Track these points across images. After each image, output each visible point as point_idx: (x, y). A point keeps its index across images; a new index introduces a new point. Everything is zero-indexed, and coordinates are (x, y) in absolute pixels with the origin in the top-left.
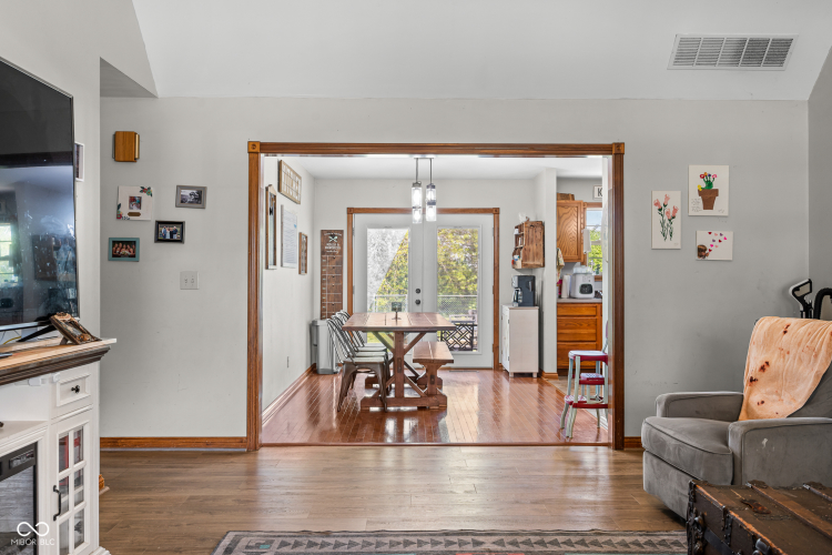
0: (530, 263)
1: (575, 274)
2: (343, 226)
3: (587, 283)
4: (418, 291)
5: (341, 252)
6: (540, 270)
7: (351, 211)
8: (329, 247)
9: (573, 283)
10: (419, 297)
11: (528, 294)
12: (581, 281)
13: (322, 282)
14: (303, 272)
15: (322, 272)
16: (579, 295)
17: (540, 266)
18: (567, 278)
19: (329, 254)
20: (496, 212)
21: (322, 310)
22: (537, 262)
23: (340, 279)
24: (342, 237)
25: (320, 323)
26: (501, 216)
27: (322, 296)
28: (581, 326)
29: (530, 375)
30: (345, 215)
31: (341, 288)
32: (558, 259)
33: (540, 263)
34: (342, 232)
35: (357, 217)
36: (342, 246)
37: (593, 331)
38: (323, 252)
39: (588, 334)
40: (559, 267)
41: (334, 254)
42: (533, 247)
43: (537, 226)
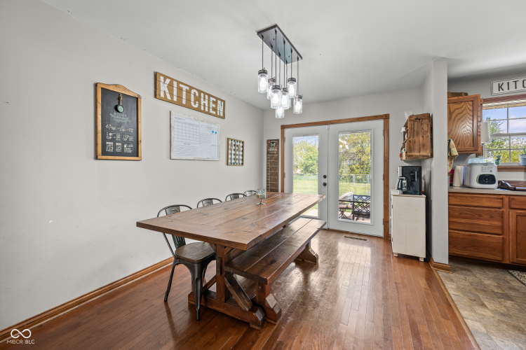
0: (416, 154)
1: (471, 165)
2: (279, 137)
3: (487, 173)
4: (325, 177)
5: (278, 152)
6: (428, 161)
7: (283, 127)
8: (271, 149)
9: (468, 173)
10: (325, 181)
11: (414, 182)
12: (478, 172)
13: (267, 170)
14: (234, 164)
15: (267, 165)
16: (475, 184)
17: (427, 157)
18: (460, 168)
19: (271, 154)
20: (386, 117)
21: (268, 187)
22: (423, 153)
23: (277, 169)
24: (278, 143)
26: (391, 120)
27: (267, 178)
28: (480, 217)
29: (417, 258)
30: (280, 130)
31: (278, 173)
32: (449, 150)
33: (428, 153)
34: (278, 140)
35: (287, 131)
36: (278, 149)
37: (499, 224)
38: (268, 153)
39: (491, 226)
40: (451, 157)
41: (273, 154)
42: (418, 139)
43: (423, 119)
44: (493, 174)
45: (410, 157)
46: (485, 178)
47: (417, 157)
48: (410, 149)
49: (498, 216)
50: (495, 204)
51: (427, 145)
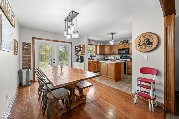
2: (31, 42)
5: (30, 49)
7: (34, 38)
8: (26, 47)
10: (54, 61)
13: (23, 58)
14: (16, 54)
15: (23, 55)
19: (26, 49)
21: (23, 67)
23: (30, 57)
24: (31, 45)
25: (23, 71)
27: (23, 62)
30: (32, 39)
31: (30, 60)
34: (31, 44)
35: (36, 40)
36: (31, 48)
38: (23, 49)
41: (28, 50)
42: (83, 50)
43: (84, 46)
44: (90, 57)
45: (82, 54)
46: (89, 58)
47: (83, 54)
48: (82, 52)
49: (91, 65)
50: (91, 63)
51: (85, 52)
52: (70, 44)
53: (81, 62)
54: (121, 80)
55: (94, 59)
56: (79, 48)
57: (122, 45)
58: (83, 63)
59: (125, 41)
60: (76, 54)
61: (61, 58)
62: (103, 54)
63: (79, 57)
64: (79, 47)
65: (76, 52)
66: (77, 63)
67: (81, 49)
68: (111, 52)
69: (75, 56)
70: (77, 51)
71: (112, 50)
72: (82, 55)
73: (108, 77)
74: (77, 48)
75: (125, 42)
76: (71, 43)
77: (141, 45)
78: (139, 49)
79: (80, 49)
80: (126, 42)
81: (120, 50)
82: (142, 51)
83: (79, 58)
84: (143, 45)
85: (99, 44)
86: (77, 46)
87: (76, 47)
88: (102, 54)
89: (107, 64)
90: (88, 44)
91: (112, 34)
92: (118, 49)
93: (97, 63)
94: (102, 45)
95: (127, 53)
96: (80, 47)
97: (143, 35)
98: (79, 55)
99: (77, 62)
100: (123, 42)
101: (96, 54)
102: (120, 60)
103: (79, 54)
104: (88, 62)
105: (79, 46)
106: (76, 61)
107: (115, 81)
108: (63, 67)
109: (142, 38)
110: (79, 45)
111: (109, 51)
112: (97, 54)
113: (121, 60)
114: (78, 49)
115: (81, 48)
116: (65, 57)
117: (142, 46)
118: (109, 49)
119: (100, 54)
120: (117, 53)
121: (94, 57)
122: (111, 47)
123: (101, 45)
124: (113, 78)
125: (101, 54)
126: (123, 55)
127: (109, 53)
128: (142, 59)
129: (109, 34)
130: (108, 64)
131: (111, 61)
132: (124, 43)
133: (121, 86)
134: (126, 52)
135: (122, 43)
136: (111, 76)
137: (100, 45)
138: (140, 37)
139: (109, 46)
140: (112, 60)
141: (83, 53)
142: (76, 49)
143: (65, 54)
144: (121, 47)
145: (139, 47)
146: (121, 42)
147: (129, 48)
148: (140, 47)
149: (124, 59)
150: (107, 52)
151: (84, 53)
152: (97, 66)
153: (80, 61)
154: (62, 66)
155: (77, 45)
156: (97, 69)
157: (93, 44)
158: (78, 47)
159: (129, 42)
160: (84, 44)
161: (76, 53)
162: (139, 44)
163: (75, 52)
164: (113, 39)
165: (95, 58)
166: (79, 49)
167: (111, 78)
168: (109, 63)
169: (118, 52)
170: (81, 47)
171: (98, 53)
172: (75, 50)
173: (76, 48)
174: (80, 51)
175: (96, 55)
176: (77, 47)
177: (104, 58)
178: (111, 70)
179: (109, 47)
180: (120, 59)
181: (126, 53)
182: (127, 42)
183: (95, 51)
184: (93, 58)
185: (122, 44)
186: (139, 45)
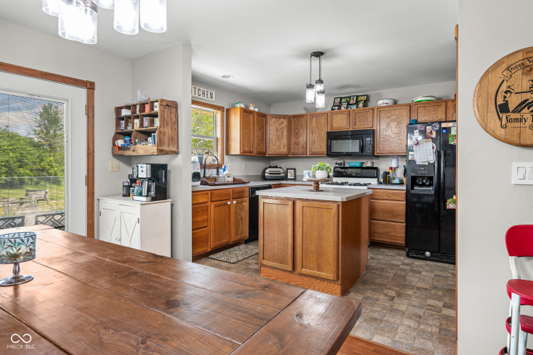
3: (197, 171)
17: (175, 153)
22: (172, 148)
33: (175, 149)
37: (206, 217)
42: (168, 130)
43: (172, 106)
44: (199, 171)
45: (161, 152)
46: (196, 176)
47: (167, 153)
48: (161, 143)
49: (206, 210)
50: (206, 200)
51: (175, 139)
52: (83, 92)
53: (153, 199)
54: (365, 283)
55: (215, 179)
56: (141, 118)
57: (344, 117)
58: (164, 206)
59: (357, 97)
60: (121, 152)
61: (21, 170)
62: (258, 153)
63: (143, 171)
64: (143, 110)
65: (120, 142)
66: (126, 201)
67: (152, 123)
68: (297, 144)
69: (116, 162)
70: (129, 134)
71: (297, 134)
72: (161, 160)
73: (304, 271)
74: (128, 117)
75: (357, 103)
76: (90, 86)
77: (512, 107)
78: (501, 132)
79: (146, 123)
80: (361, 105)
81: (333, 136)
82: (515, 139)
83: (142, 175)
84: (525, 110)
85: (243, 106)
86: (128, 107)
87: (118, 110)
88: (255, 152)
89: (299, 205)
90: (194, 102)
91: (318, 54)
92: (328, 132)
93: (234, 199)
94: (256, 110)
95: (368, 150)
96: (147, 111)
97: (520, 56)
98: (140, 158)
99: (127, 195)
100: (349, 104)
101: (228, 153)
102: (337, 184)
103: (141, 152)
104: (195, 193)
105: (143, 105)
106: (121, 190)
107: (342, 290)
108: (30, 255)
109: (520, 72)
110: (140, 97)
111: (285, 141)
112: (233, 152)
113: (342, 184)
114: (137, 121)
115: (155, 116)
116: (43, 170)
117: (517, 116)
118: (285, 133)
119: (246, 155)
120: (324, 150)
121: (218, 167)
122: (294, 122)
123: (252, 108)
124: (331, 276)
125: (251, 152)
126: (346, 161)
127: (284, 150)
128: (514, 180)
129: (302, 55)
130: (305, 203)
131: (312, 188)
132: (354, 107)
133: (376, 315)
134: (362, 148)
135: (345, 105)
136: (319, 268)
137: (245, 112)
138: (505, 66)
139: (284, 117)
140: (317, 183)
141: (166, 148)
142: (118, 125)
143: (45, 151)
144: (340, 123)
145: (500, 119)
146: (340, 102)
147: (374, 130)
148: (508, 120)
149: (350, 176)
150: (278, 144)
151: (170, 145)
152: (236, 213)
153: (149, 190)
154: (24, 249)
155: (130, 102)
156: (233, 232)
157: (214, 101)
158: (134, 112)
159: (371, 105)
160: (169, 97)
161: (120, 148)
162: (500, 101)
163: (115, 139)
164: (320, 81)
165: (222, 174)
166: (141, 125)
167: (324, 274)
168: (307, 200)
169: (329, 147)
170: (156, 109)
171: (236, 148)
172: (112, 131)
173: (119, 118)
174: (148, 134)
175: (225, 156)
176: (125, 112)
177: (264, 172)
178: (320, 238)
179: (285, 122)
180: (335, 180)
181: (362, 153)
182: (366, 103)
183: (219, 135)
184: (211, 173)
185: (343, 113)
186: (503, 108)
